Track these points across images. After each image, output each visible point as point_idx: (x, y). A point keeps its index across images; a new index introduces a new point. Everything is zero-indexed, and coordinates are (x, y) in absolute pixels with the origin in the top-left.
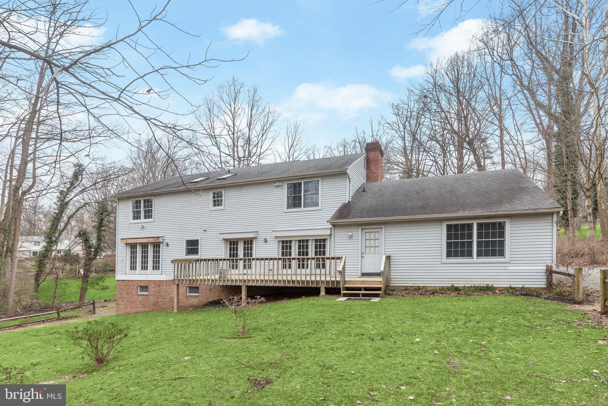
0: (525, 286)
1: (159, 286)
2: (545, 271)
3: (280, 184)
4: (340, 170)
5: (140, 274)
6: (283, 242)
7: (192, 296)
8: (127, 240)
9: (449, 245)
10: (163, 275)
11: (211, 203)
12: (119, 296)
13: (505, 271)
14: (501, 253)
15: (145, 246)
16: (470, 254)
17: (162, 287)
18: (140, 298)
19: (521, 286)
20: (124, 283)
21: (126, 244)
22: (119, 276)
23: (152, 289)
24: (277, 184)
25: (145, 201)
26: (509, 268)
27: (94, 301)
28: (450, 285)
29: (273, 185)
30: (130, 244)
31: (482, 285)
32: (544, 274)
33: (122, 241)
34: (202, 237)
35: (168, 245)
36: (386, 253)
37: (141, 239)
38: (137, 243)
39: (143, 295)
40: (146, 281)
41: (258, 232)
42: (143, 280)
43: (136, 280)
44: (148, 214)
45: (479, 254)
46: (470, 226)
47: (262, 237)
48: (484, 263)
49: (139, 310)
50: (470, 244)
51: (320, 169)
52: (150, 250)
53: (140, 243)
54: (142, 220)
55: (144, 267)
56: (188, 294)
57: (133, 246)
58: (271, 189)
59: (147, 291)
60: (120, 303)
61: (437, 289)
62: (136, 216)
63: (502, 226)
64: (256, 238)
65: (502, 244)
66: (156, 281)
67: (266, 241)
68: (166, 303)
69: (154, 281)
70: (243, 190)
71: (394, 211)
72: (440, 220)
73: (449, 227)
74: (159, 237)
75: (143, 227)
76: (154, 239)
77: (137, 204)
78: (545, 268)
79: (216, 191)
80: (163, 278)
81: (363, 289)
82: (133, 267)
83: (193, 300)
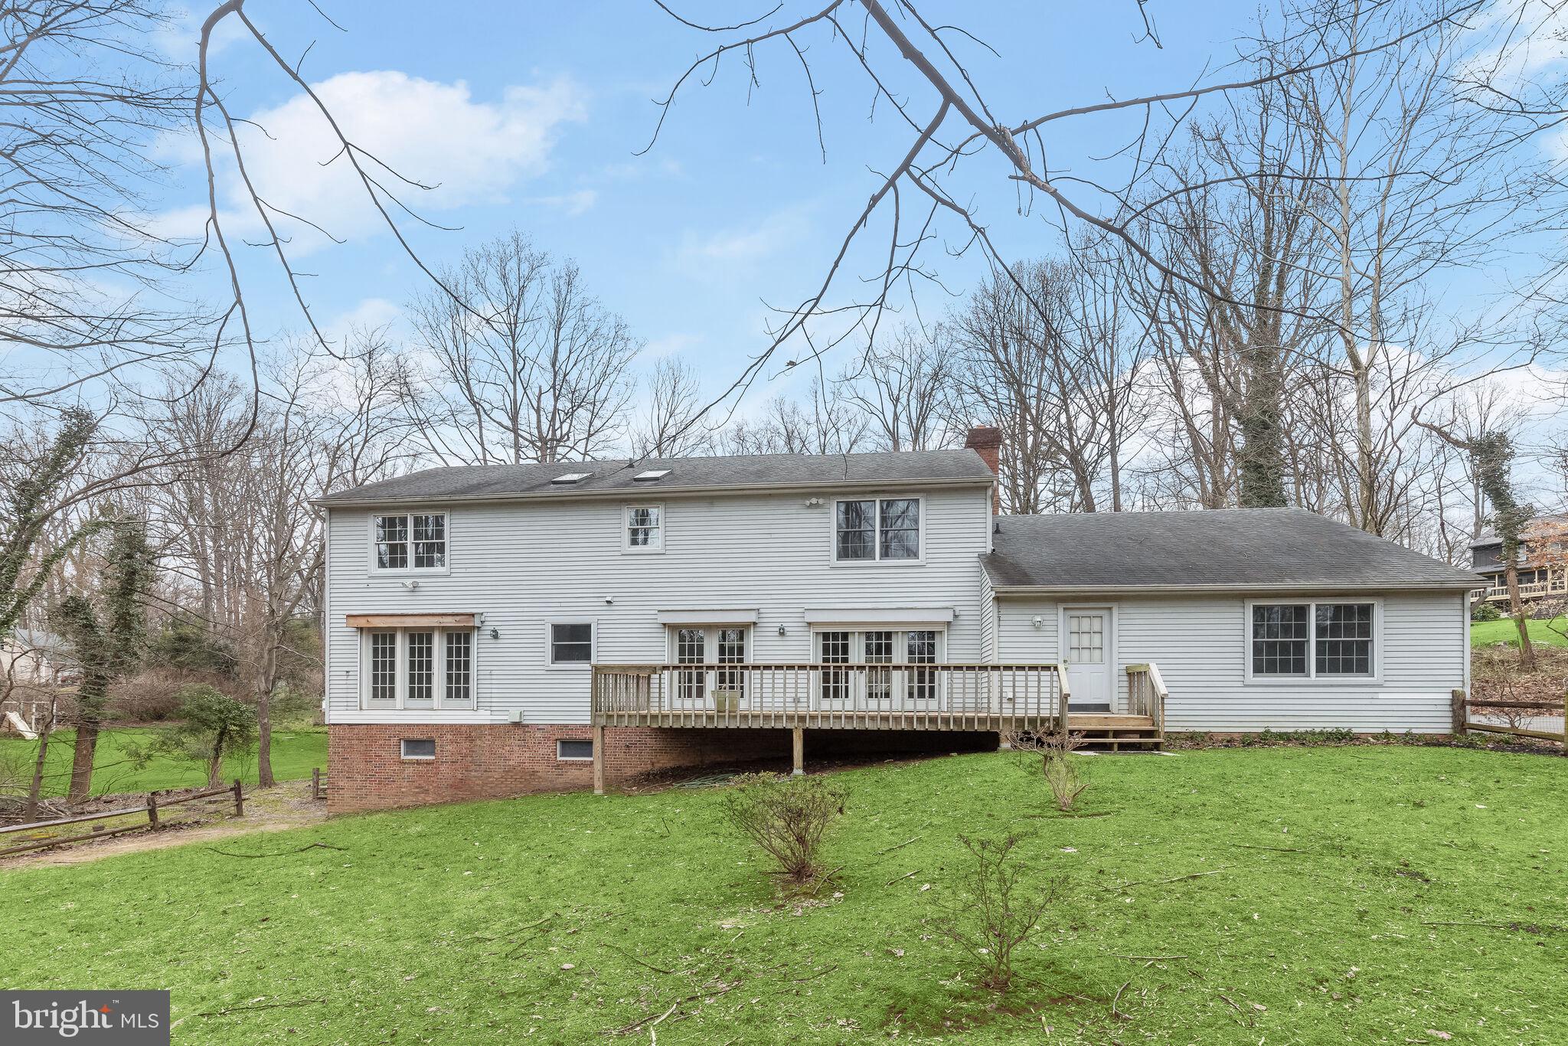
0: (1414, 731)
1: (470, 739)
2: (1449, 702)
3: (821, 501)
4: (978, 480)
5: (405, 709)
6: (826, 636)
7: (573, 764)
8: (370, 619)
9: (1257, 649)
10: (481, 712)
11: (627, 536)
12: (340, 767)
13: (1374, 701)
14: (1363, 667)
15: (420, 638)
16: (1300, 668)
17: (478, 742)
18: (409, 770)
19: (1404, 731)
20: (356, 731)
21: (361, 629)
22: (336, 713)
23: (447, 748)
24: (814, 501)
25: (417, 521)
26: (1381, 696)
27: (238, 782)
28: (1263, 730)
29: (800, 502)
30: (370, 629)
31: (1330, 730)
32: (1448, 708)
33: (352, 620)
34: (599, 618)
35: (495, 635)
36: (1121, 661)
37: (416, 619)
38: (395, 629)
39: (418, 763)
40: (427, 725)
41: (761, 611)
42: (418, 725)
43: (395, 725)
44: (431, 553)
45: (1320, 669)
46: (1301, 612)
47: (772, 620)
48: (1332, 686)
49: (406, 801)
50: (1300, 648)
51: (919, 474)
52: (439, 647)
53: (405, 629)
54: (411, 568)
55: (420, 689)
56: (559, 758)
57: (381, 638)
58: (794, 511)
59: (433, 753)
60: (341, 784)
61: (1235, 736)
62: (395, 557)
63: (1366, 612)
64: (755, 623)
65: (1364, 648)
66: (461, 725)
67: (782, 633)
68: (492, 782)
69: (455, 729)
70: (715, 509)
71: (1131, 574)
72: (1241, 597)
73: (1257, 609)
74: (473, 615)
75: (415, 587)
76: (458, 618)
77: (391, 528)
78: (1450, 696)
79: (641, 507)
80: (483, 717)
81: (1111, 734)
82: (383, 688)
83: (577, 772)
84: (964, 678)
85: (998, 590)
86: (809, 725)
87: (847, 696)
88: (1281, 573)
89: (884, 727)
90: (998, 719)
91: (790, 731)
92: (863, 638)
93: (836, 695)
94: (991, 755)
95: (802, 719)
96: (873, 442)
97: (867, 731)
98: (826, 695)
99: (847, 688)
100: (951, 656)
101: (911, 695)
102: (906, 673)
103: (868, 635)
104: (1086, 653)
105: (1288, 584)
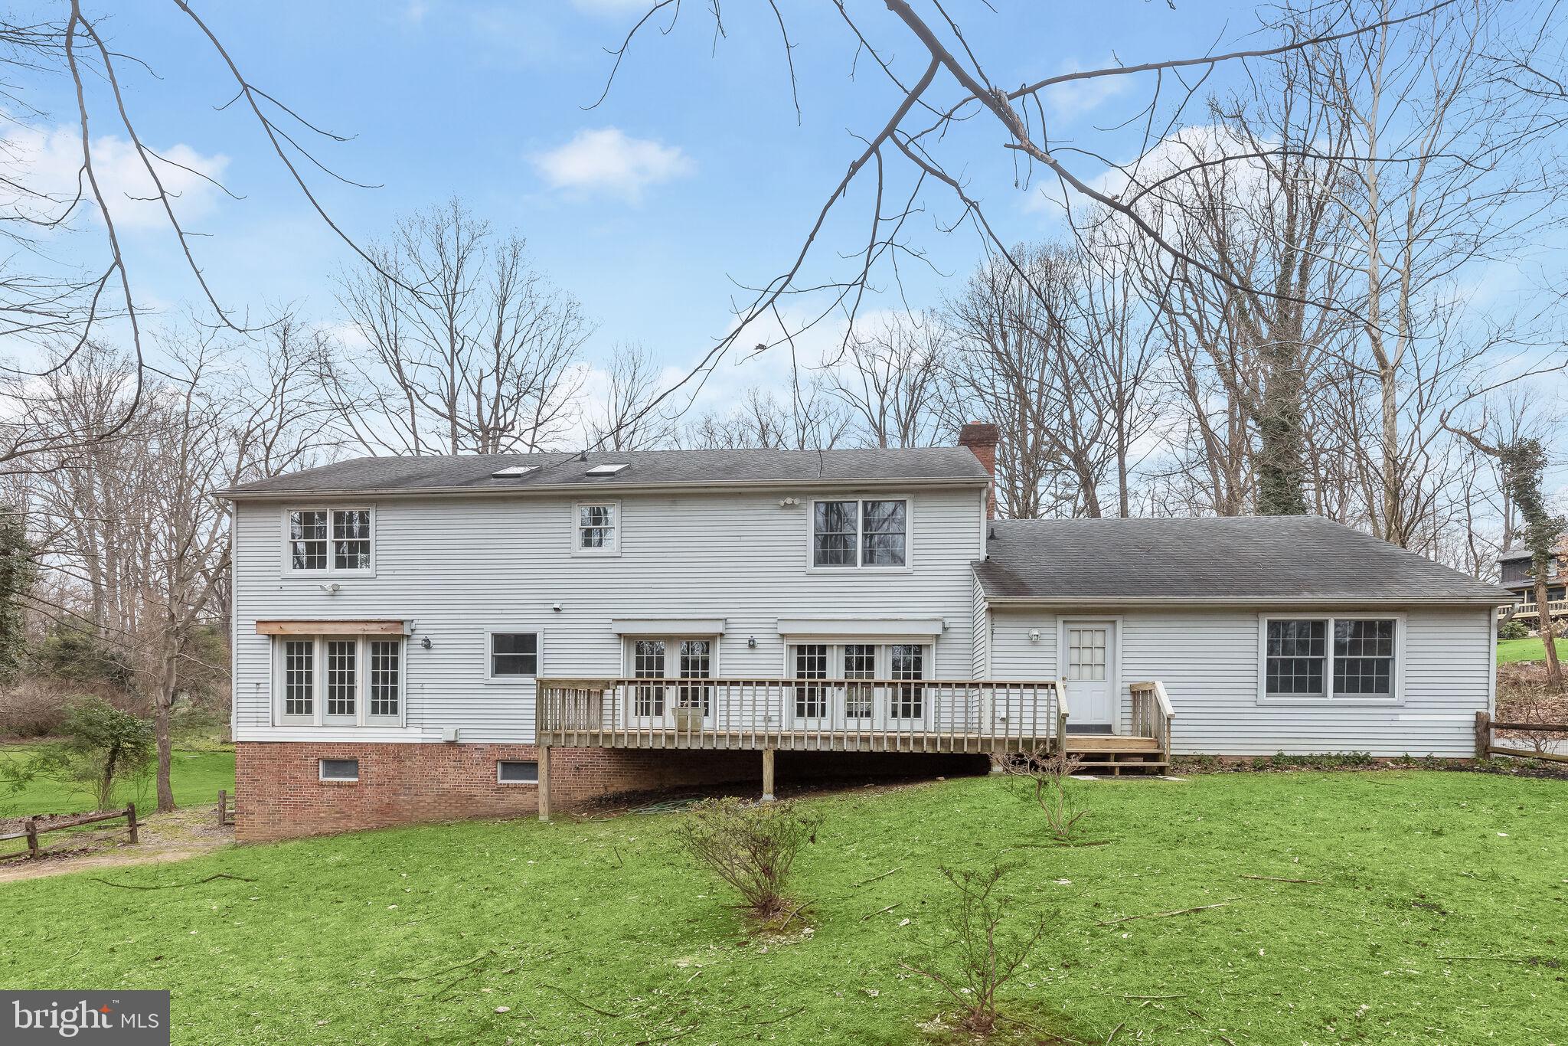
0: (1435, 755)
1: (398, 759)
2: (1473, 725)
3: (797, 501)
4: (971, 480)
5: (324, 726)
6: (801, 649)
7: (516, 787)
8: (283, 625)
9: (1271, 665)
10: (411, 730)
11: (577, 538)
12: (249, 789)
13: (1394, 724)
14: (1384, 686)
15: (341, 648)
16: (1317, 687)
17: (408, 763)
18: (329, 794)
19: (1425, 755)
20: (268, 750)
21: (274, 637)
22: (243, 732)
23: (372, 770)
24: (789, 501)
25: (338, 517)
26: (1401, 718)
27: (131, 806)
28: (1275, 753)
29: (774, 501)
30: (283, 637)
31: (1347, 754)
32: (1471, 731)
33: (262, 627)
34: (546, 626)
35: (427, 645)
36: (1126, 679)
37: (337, 626)
38: (313, 637)
39: (339, 785)
40: (349, 744)
41: (729, 621)
42: (338, 744)
43: (313, 743)
44: (354, 553)
45: (1338, 688)
46: (1319, 627)
47: (740, 633)
48: (1350, 707)
49: (326, 827)
50: (1317, 666)
51: (907, 473)
52: (363, 658)
53: (324, 638)
54: (330, 569)
55: (341, 703)
56: (500, 781)
57: (297, 648)
58: (767, 512)
59: (356, 775)
60: (250, 808)
61: (1246, 760)
62: (314, 557)
63: (1387, 628)
64: (721, 635)
65: (1385, 667)
66: (388, 744)
67: (752, 645)
68: (424, 807)
69: (382, 748)
70: (679, 508)
71: (1138, 586)
72: (1257, 611)
73: (1273, 626)
74: (402, 622)
75: (336, 590)
76: (384, 626)
77: (309, 524)
78: (1474, 718)
79: (595, 505)
80: (413, 735)
81: (1112, 757)
82: (298, 702)
83: (520, 797)
84: (953, 696)
85: (992, 600)
86: (780, 746)
87: (823, 714)
88: (1298, 586)
89: (864, 748)
90: (989, 740)
91: (760, 753)
92: (843, 652)
93: (812, 713)
94: (981, 779)
95: (773, 739)
96: (857, 438)
97: (845, 753)
98: (800, 713)
99: (823, 706)
100: (939, 672)
101: (894, 714)
102: (890, 690)
103: (848, 648)
104: (1086, 670)
105: (1306, 598)
